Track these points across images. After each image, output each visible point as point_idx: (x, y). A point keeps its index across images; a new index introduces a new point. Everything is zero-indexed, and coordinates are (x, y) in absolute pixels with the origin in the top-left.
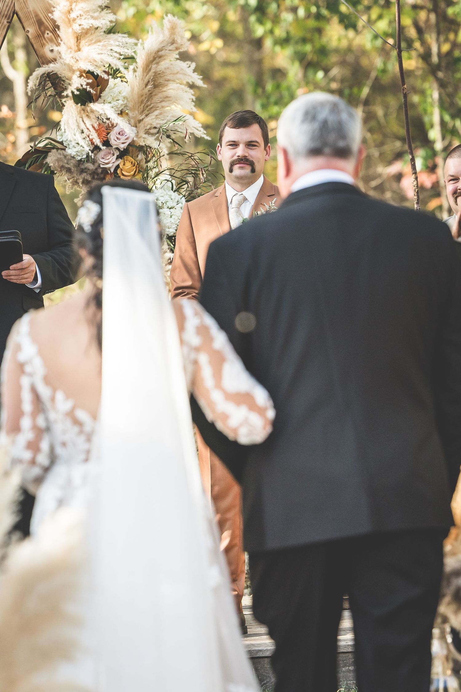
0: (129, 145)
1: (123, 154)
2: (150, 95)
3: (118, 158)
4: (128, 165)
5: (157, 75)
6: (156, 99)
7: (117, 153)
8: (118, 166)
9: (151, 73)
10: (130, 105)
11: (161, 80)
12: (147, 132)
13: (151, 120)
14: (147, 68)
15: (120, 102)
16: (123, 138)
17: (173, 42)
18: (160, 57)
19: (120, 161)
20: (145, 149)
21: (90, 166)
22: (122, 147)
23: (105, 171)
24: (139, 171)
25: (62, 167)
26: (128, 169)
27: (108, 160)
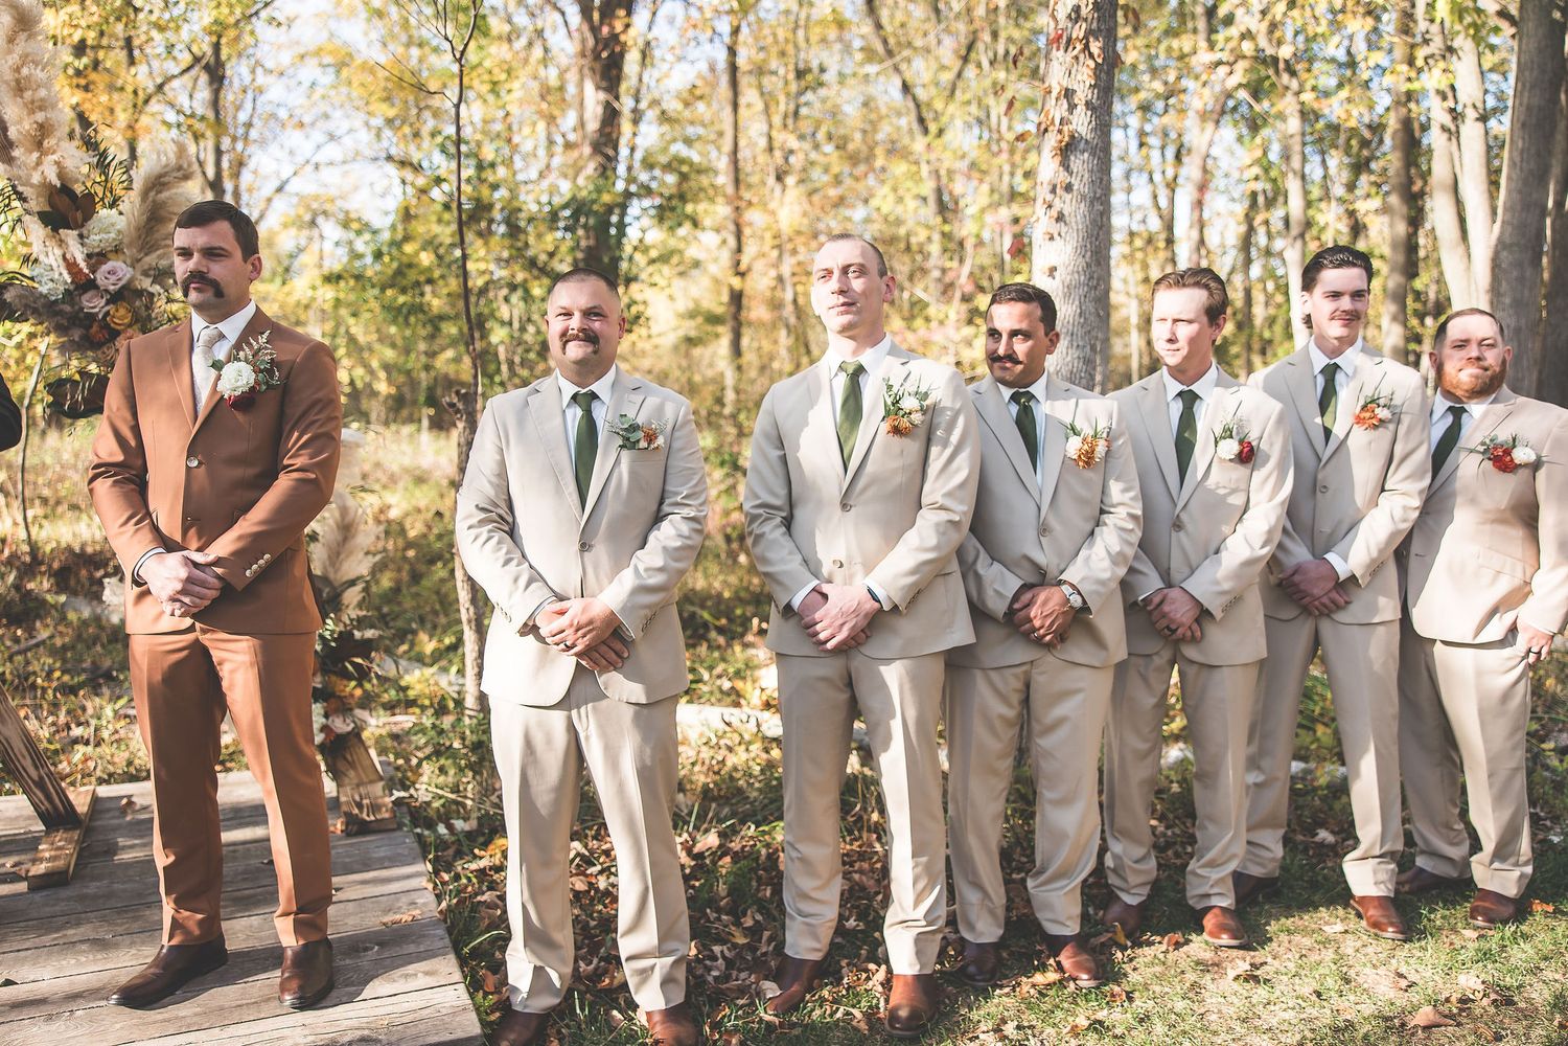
0: (123, 287)
1: (116, 298)
3: (107, 304)
4: (122, 312)
5: (157, 208)
7: (106, 296)
8: (107, 313)
9: (152, 203)
10: (126, 241)
11: (163, 213)
12: (145, 274)
13: (152, 260)
14: (146, 194)
15: (113, 235)
16: (113, 279)
17: (180, 168)
18: (164, 184)
19: (111, 308)
21: (67, 308)
22: (113, 288)
23: (92, 317)
24: (137, 321)
25: (26, 306)
26: (121, 316)
27: (94, 304)
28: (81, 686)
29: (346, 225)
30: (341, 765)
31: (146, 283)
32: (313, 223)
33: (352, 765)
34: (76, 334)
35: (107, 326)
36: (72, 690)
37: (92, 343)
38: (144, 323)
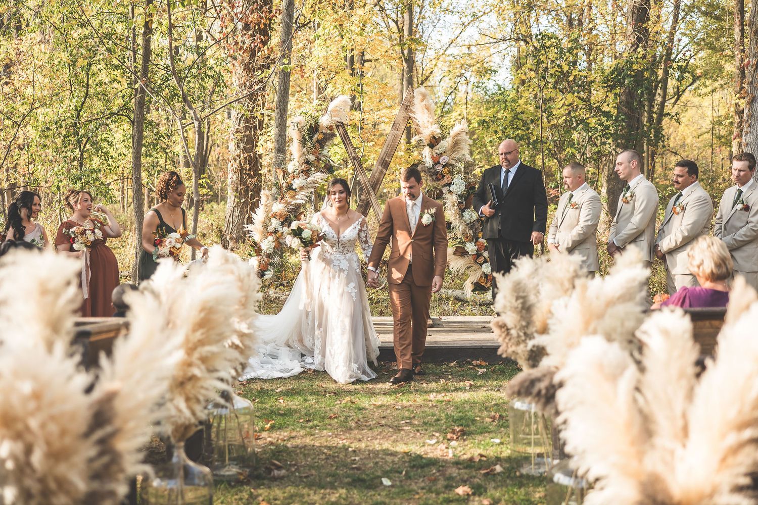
0: (447, 163)
1: (444, 166)
2: (455, 147)
6: (457, 148)
7: (442, 166)
8: (442, 171)
10: (448, 150)
12: (453, 159)
13: (454, 155)
15: (444, 148)
16: (444, 161)
19: (443, 169)
20: (452, 165)
21: (433, 170)
22: (444, 164)
23: (438, 172)
26: (446, 171)
27: (439, 168)
31: (454, 162)
34: (434, 177)
35: (442, 174)
37: (438, 179)
38: (451, 173)
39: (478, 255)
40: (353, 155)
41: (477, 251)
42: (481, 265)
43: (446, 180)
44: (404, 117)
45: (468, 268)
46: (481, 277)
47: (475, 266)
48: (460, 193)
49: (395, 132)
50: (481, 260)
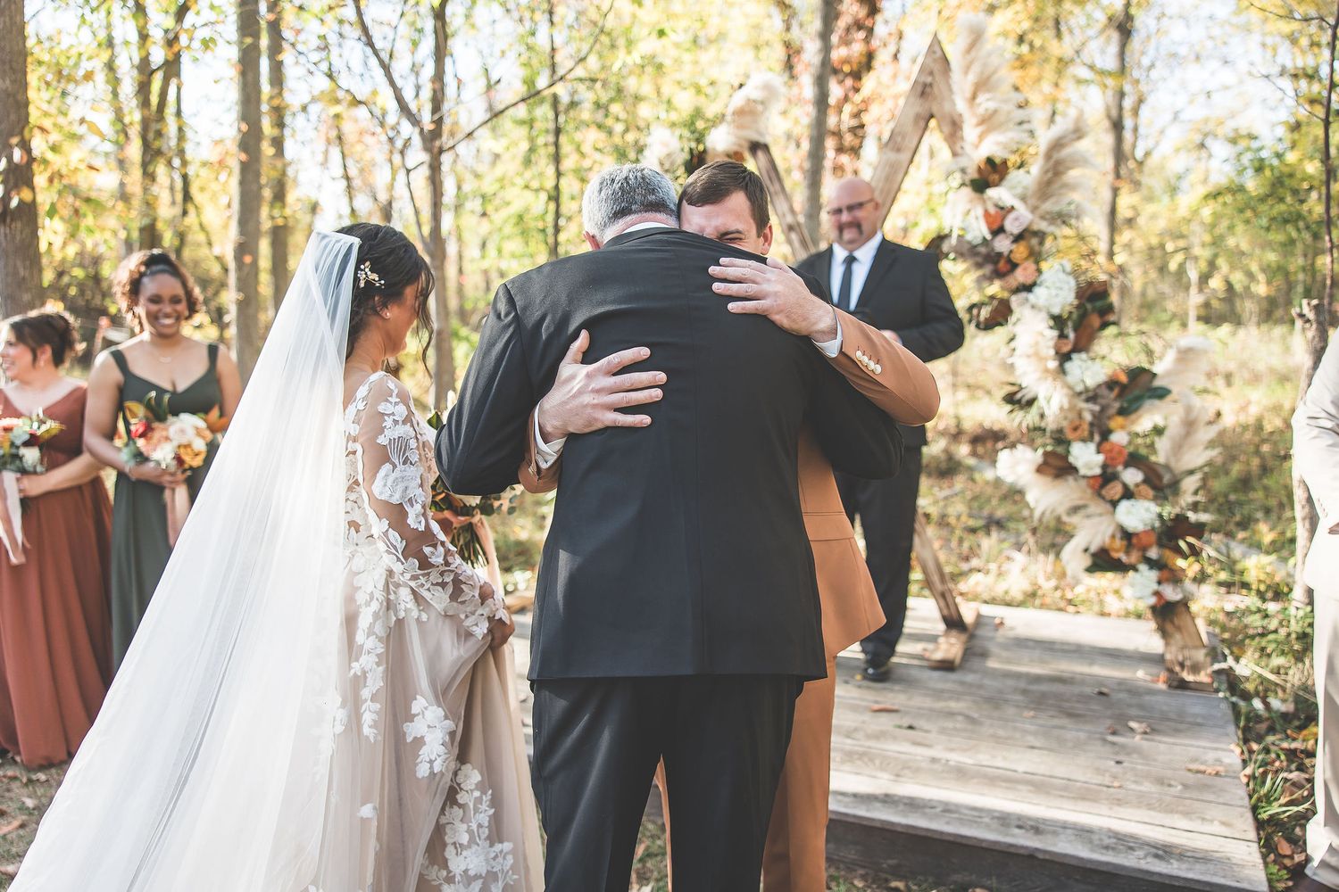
0: (1024, 230)
1: (1018, 238)
2: (1049, 183)
3: (1012, 243)
4: (1022, 249)
5: (1058, 163)
6: (1055, 186)
7: (1012, 238)
8: (1011, 252)
9: (1052, 162)
10: (1030, 191)
11: (1061, 168)
12: (1043, 218)
13: (1048, 206)
14: (1048, 156)
15: (1021, 189)
16: (1017, 224)
19: (1014, 247)
20: (1041, 236)
21: (985, 251)
22: (1016, 231)
23: (1000, 255)
24: (1032, 255)
26: (1020, 251)
27: (1003, 245)
28: (980, 528)
29: (1234, 141)
30: (1169, 627)
31: (1042, 226)
32: (1202, 146)
33: (1179, 629)
34: (988, 269)
35: (1010, 260)
36: (973, 531)
37: (998, 274)
38: (1036, 257)
39: (1107, 477)
40: (789, 219)
41: (1104, 467)
42: (1114, 504)
43: (1020, 276)
44: (918, 117)
45: (1075, 510)
46: (1113, 537)
47: (1097, 507)
48: (1056, 311)
49: (892, 156)
50: (1115, 490)
